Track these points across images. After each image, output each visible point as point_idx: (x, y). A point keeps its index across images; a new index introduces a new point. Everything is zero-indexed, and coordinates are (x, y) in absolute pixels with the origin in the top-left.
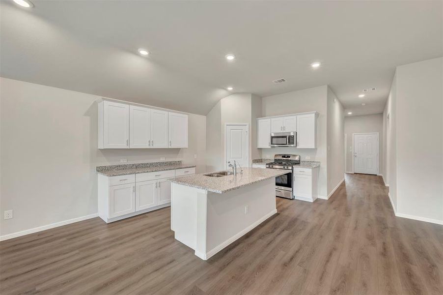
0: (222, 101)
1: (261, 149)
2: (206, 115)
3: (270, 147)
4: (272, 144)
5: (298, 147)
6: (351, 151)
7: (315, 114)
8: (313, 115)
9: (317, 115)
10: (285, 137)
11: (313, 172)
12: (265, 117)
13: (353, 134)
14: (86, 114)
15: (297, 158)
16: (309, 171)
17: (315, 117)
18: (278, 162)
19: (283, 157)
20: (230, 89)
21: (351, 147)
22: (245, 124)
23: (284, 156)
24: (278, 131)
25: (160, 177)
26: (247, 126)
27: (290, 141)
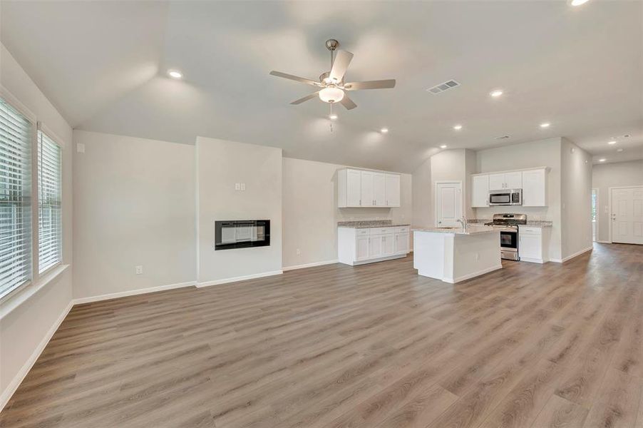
0: (432, 158)
1: (476, 208)
2: (412, 173)
3: (488, 206)
4: (491, 202)
5: (523, 205)
6: (606, 211)
7: (546, 169)
8: (543, 171)
9: (548, 170)
10: (509, 195)
11: (543, 232)
12: (480, 173)
13: (610, 189)
14: (332, 180)
15: (521, 218)
16: (538, 230)
17: (546, 172)
18: (497, 222)
19: (504, 216)
20: (444, 147)
21: (606, 207)
22: (458, 182)
23: (506, 216)
24: (499, 188)
25: (386, 232)
26: (461, 185)
27: (515, 199)
